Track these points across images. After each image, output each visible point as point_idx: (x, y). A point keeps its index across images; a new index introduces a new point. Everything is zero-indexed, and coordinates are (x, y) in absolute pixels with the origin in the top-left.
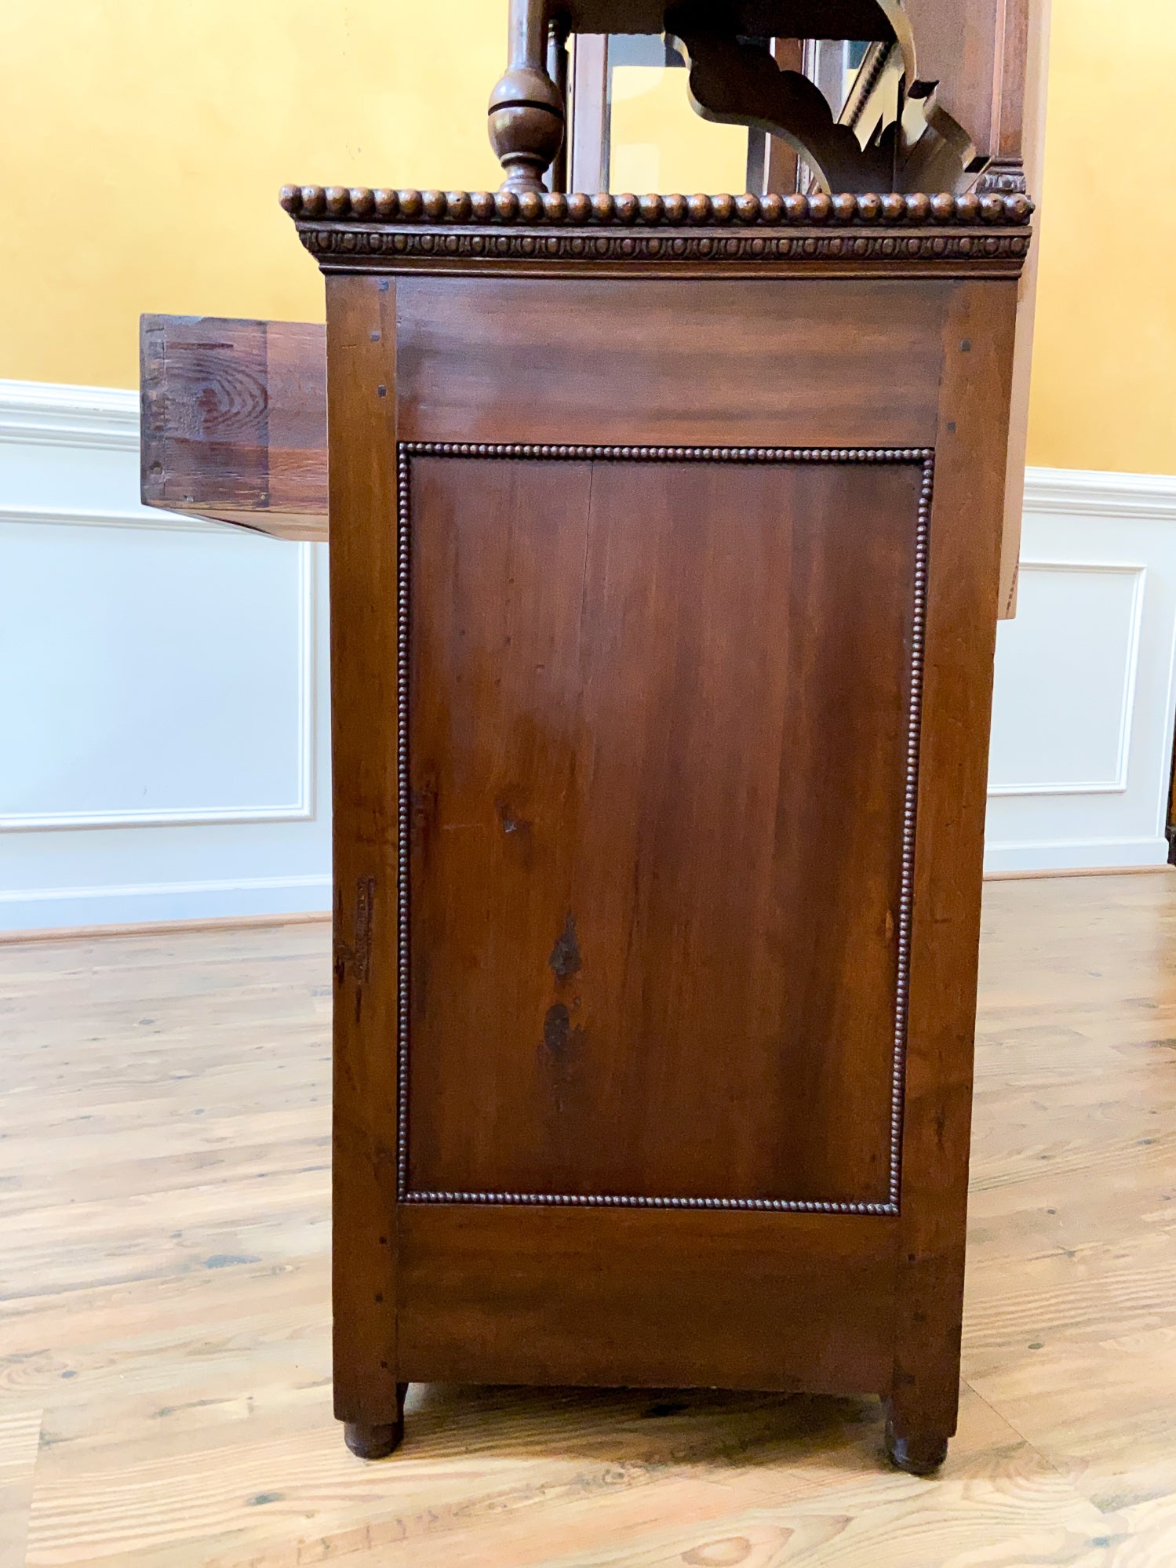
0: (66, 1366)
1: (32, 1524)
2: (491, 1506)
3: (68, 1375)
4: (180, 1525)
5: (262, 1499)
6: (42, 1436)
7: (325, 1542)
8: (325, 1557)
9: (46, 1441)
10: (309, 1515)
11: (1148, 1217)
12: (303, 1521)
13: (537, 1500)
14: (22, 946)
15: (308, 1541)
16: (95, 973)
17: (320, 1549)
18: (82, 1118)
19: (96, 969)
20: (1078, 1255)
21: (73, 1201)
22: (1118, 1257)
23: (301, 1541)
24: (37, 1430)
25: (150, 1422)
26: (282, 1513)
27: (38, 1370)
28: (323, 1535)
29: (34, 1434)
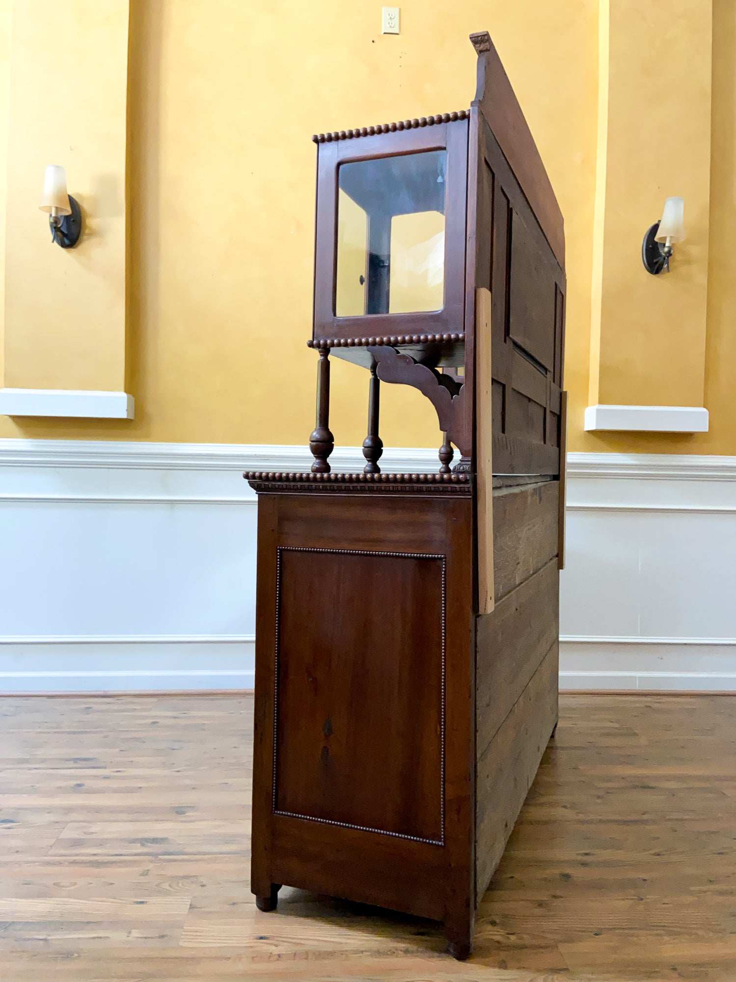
0: (202, 882)
1: (183, 933)
2: (342, 954)
3: (203, 886)
4: (232, 941)
5: (261, 938)
6: (191, 905)
7: (279, 956)
8: (278, 960)
9: (192, 907)
10: (276, 946)
11: (692, 888)
12: (274, 948)
13: (359, 955)
14: (213, 697)
15: (273, 954)
16: (241, 713)
17: (276, 957)
18: (225, 784)
19: (242, 712)
20: (644, 901)
21: (215, 819)
22: (664, 904)
23: (271, 953)
24: (189, 903)
25: (228, 906)
26: (268, 944)
27: (192, 882)
28: (279, 953)
29: (188, 904)
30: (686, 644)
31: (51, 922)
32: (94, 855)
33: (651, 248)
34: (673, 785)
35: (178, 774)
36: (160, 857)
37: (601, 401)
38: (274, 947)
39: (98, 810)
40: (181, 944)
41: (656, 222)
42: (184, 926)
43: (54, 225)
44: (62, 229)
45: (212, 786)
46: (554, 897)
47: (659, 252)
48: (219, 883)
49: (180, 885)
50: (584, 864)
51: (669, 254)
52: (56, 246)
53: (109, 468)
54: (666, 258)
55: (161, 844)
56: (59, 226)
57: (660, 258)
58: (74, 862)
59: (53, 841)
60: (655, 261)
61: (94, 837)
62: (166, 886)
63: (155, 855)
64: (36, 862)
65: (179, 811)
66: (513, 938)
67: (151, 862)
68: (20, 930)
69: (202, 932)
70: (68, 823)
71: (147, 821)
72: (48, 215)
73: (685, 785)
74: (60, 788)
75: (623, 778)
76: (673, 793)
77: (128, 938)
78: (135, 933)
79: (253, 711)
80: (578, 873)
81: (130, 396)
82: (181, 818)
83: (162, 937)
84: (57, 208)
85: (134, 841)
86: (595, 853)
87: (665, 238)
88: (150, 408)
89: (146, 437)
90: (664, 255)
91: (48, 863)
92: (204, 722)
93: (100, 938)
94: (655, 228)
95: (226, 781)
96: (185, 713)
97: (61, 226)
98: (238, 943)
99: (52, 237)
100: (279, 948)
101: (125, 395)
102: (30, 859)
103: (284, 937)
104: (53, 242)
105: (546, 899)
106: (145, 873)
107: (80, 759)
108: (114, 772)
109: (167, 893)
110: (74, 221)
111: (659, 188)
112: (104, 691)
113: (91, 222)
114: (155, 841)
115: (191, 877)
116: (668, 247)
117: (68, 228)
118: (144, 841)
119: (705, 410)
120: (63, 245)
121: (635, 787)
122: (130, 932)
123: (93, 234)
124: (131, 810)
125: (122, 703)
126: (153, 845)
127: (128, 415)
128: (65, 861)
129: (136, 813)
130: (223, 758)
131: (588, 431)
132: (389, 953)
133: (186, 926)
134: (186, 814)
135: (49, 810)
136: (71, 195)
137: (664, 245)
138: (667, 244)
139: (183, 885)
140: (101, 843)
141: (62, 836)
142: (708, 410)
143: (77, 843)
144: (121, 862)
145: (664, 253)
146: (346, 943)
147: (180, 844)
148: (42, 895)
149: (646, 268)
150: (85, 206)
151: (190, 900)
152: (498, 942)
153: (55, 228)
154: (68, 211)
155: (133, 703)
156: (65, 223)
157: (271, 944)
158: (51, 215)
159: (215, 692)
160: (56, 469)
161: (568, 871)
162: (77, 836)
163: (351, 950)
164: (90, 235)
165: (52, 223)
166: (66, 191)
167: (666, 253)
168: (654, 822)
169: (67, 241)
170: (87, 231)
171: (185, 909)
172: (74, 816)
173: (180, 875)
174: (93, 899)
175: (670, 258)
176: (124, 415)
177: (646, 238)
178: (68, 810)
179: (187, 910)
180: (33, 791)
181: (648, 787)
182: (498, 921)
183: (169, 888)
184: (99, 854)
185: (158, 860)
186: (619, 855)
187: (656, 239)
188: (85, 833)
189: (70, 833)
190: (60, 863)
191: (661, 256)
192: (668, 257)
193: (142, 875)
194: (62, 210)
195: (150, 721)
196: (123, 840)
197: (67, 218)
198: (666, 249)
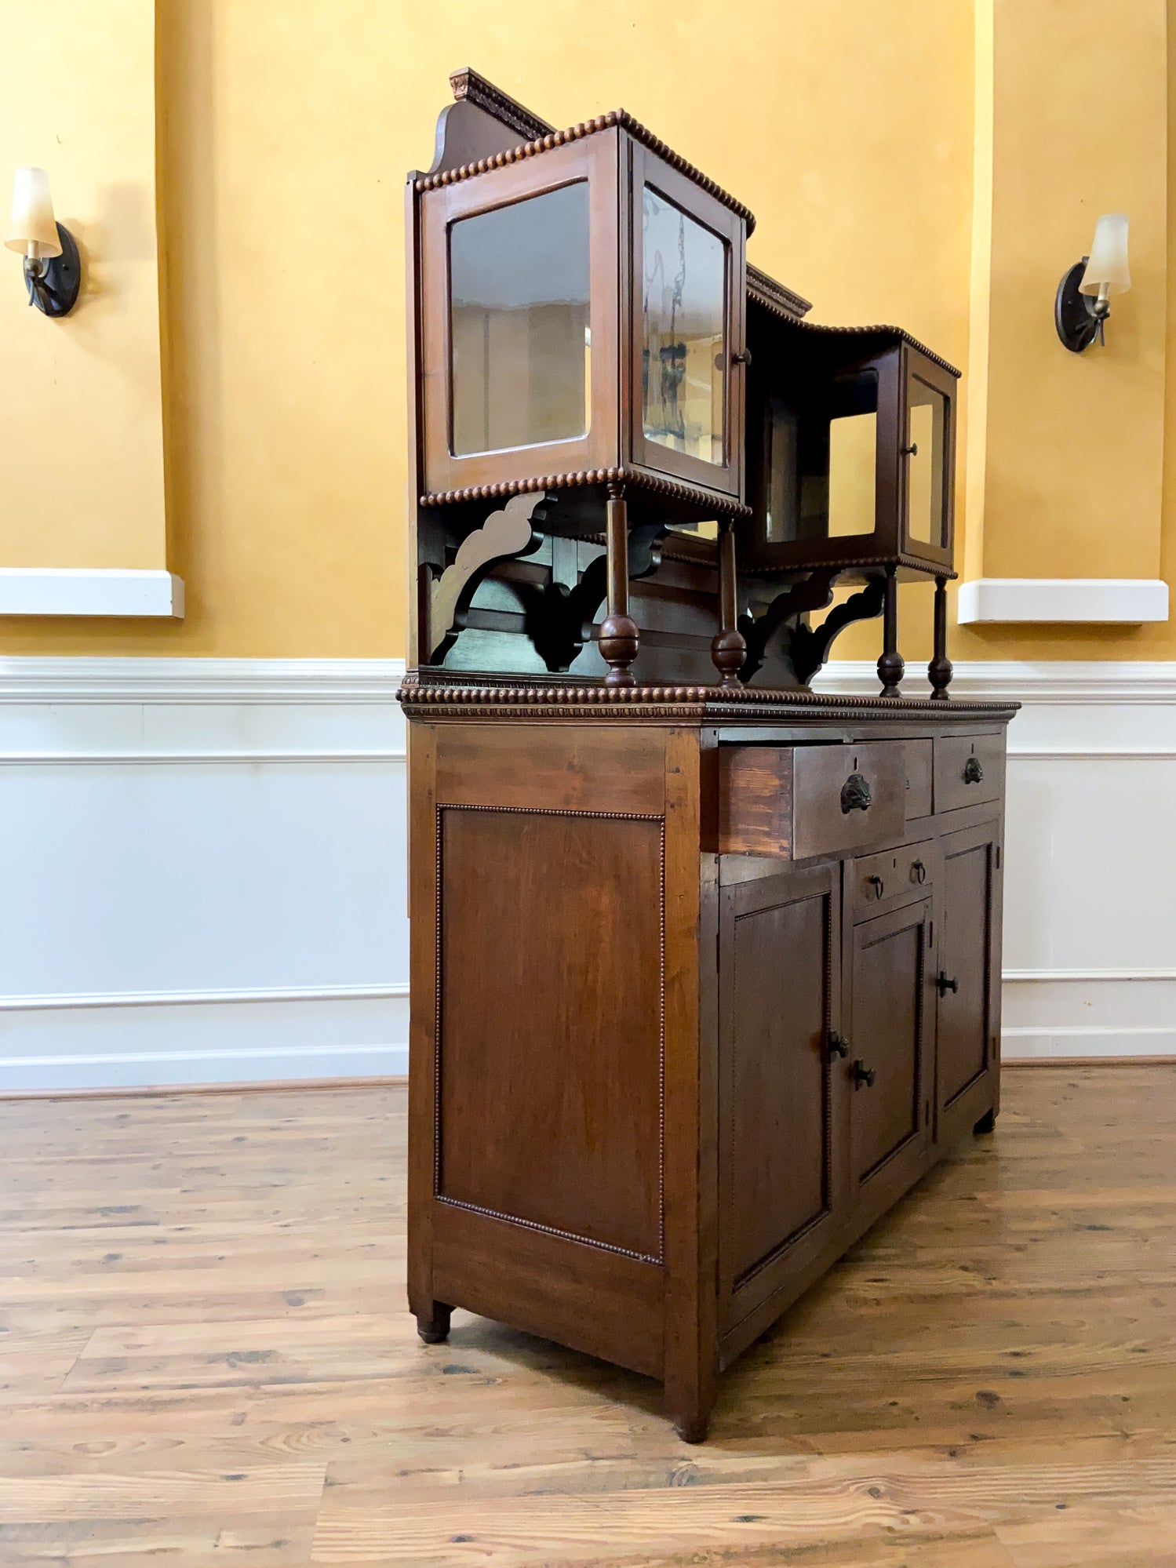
30: (1130, 979)
31: (72, 1523)
32: (145, 1388)
33: (1070, 305)
34: (1142, 1222)
35: (286, 1230)
36: (263, 1387)
37: (988, 571)
38: (485, 1555)
39: (148, 1302)
40: (314, 1557)
41: (1079, 260)
42: (316, 1522)
43: (32, 274)
44: (46, 281)
45: (348, 1250)
46: (974, 1437)
47: (1086, 311)
48: (375, 1434)
49: (304, 1440)
50: (1016, 1374)
51: (1104, 314)
52: (36, 313)
53: (143, 704)
54: (1099, 321)
55: (264, 1362)
56: (40, 276)
57: (1087, 322)
58: (109, 1404)
59: (71, 1363)
60: (1078, 327)
61: (144, 1354)
62: (278, 1443)
63: (256, 1384)
64: (41, 1405)
65: (294, 1299)
66: (913, 1519)
67: (249, 1397)
68: (15, 1540)
69: (351, 1531)
70: (96, 1327)
71: (239, 1319)
72: (22, 257)
73: (1159, 1222)
74: (80, 1262)
75: (1054, 1213)
76: (1142, 1236)
77: (217, 1549)
78: (229, 1540)
79: (406, 1114)
80: (1009, 1392)
81: (178, 578)
82: (294, 1312)
83: (278, 1544)
84: (36, 243)
85: (213, 1359)
86: (1032, 1351)
87: (1097, 286)
88: (213, 599)
89: (207, 649)
90: (1094, 315)
91: (63, 1406)
92: (325, 1136)
93: (164, 1550)
94: (1078, 271)
95: (372, 1240)
96: (289, 1121)
97: (45, 277)
98: (417, 1551)
99: (29, 297)
100: (494, 1557)
101: (167, 575)
102: (29, 1400)
103: (504, 1536)
104: (31, 305)
105: (962, 1443)
106: (240, 1420)
107: (109, 1209)
108: (171, 1230)
109: (281, 1457)
110: (66, 268)
111: (1082, 201)
112: (149, 1087)
113: (97, 270)
114: (254, 1357)
115: (322, 1423)
116: (1101, 301)
117: (57, 279)
118: (233, 1358)
119: (1162, 583)
120: (50, 312)
121: (1078, 1228)
122: (218, 1538)
123: (101, 291)
124: (209, 1301)
125: (181, 1107)
126: (249, 1365)
127: (173, 611)
128: (93, 1402)
129: (218, 1305)
130: (362, 1198)
131: (965, 625)
132: (696, 1559)
133: (321, 1521)
134: (305, 1305)
135: (62, 1306)
136: (63, 224)
137: (1095, 300)
138: (1100, 298)
139: (309, 1440)
140: (157, 1365)
141: (85, 1355)
142: (1168, 584)
143: (115, 1366)
144: (194, 1400)
145: (1095, 312)
146: (616, 1544)
147: (297, 1362)
148: (54, 1469)
149: (1062, 340)
150: (87, 242)
151: (325, 1470)
152: (890, 1529)
153: (34, 279)
154: (56, 249)
155: (200, 1105)
156: (51, 270)
157: (481, 1551)
158: (27, 257)
159: (339, 1082)
160: (52, 706)
161: (990, 1387)
162: (114, 1354)
163: (626, 1557)
164: (95, 293)
165: (28, 270)
166: (53, 216)
167: (1098, 313)
168: (1119, 1290)
169: (54, 304)
170: (90, 287)
171: (317, 1488)
172: (106, 1315)
173: (302, 1419)
174: (146, 1473)
175: (1105, 321)
176: (166, 610)
177: (1062, 289)
178: (95, 1304)
179: (321, 1490)
180: (32, 1270)
181: (1102, 1228)
182: (882, 1489)
183: (284, 1447)
184: (152, 1386)
185: (261, 1394)
186: (1075, 1354)
187: (1081, 290)
188: (128, 1347)
189: (99, 1348)
190: (82, 1407)
191: (1090, 317)
192: (1102, 319)
193: (237, 1423)
194: (47, 247)
195: (231, 1136)
196: (197, 1358)
197: (54, 261)
198: (1099, 306)
